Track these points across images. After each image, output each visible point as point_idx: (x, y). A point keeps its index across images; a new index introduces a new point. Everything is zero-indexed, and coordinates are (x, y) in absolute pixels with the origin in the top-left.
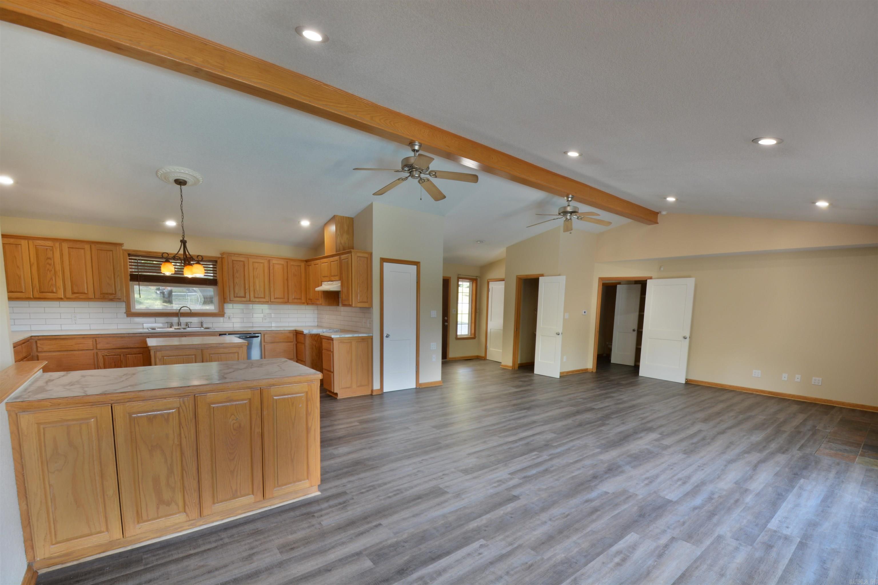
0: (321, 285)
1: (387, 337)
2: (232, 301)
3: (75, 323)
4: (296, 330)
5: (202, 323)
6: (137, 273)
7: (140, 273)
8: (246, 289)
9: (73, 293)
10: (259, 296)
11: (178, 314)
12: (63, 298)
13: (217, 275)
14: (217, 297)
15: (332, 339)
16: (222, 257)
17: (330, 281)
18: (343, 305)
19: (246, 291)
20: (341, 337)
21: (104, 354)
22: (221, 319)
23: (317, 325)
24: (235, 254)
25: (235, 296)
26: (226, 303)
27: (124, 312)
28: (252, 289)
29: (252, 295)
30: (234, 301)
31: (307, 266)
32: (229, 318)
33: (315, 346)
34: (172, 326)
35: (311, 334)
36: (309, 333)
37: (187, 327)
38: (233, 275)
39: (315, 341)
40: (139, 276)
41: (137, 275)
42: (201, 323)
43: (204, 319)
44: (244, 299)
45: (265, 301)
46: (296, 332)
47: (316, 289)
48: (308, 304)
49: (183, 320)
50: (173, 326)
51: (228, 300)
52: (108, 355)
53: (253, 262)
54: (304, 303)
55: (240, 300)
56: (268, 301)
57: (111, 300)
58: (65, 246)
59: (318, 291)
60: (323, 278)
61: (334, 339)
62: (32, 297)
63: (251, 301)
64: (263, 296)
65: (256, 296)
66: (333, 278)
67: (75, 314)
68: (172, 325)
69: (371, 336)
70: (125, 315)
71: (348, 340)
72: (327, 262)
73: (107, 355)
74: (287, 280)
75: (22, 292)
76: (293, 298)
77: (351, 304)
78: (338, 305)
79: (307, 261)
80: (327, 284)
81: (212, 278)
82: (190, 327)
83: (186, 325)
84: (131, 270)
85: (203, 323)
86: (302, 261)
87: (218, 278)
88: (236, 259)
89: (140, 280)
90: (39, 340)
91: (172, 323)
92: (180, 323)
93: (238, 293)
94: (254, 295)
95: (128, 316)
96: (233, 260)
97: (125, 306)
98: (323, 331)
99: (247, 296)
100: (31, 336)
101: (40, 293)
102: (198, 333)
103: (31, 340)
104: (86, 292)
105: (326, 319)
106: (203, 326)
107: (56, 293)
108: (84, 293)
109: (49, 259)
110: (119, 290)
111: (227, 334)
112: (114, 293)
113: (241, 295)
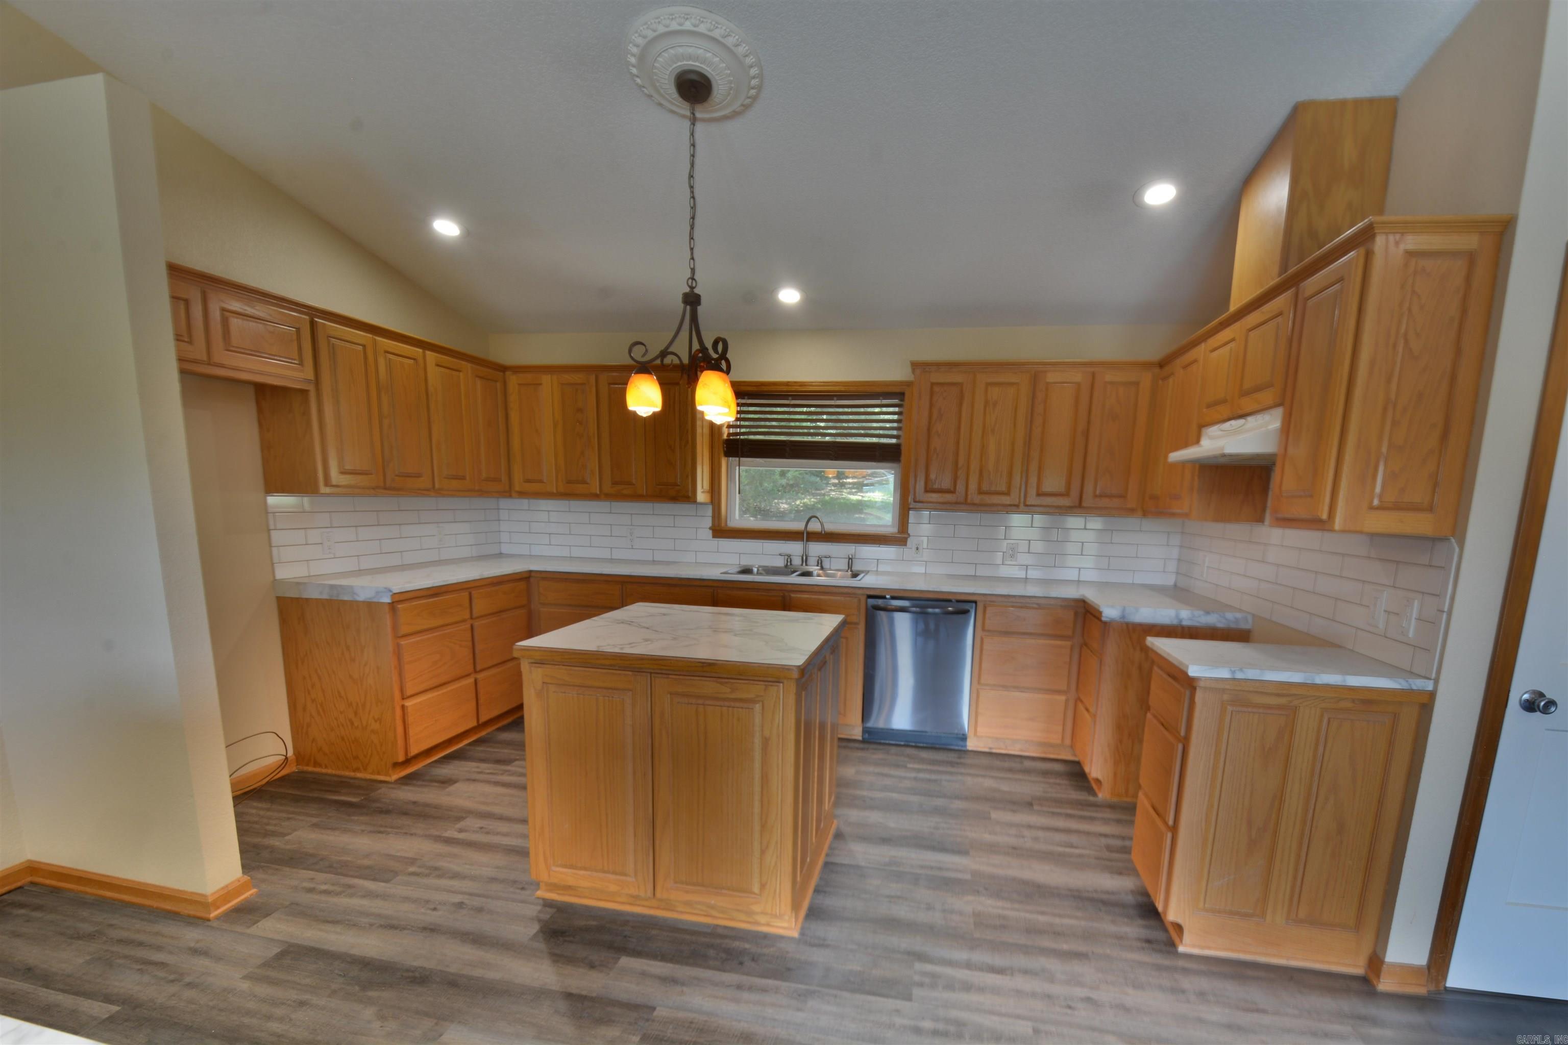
0: (1197, 441)
1: (1530, 706)
2: (920, 502)
3: (631, 547)
4: (1082, 601)
7: (743, 437)
8: (959, 466)
10: (993, 489)
11: (803, 533)
13: (903, 434)
14: (899, 492)
15: (1191, 684)
16: (913, 382)
17: (1229, 419)
18: (1278, 519)
19: (959, 473)
20: (1239, 675)
24: (939, 365)
25: (928, 489)
26: (914, 509)
27: (709, 527)
28: (975, 466)
29: (973, 486)
31: (1160, 382)
32: (917, 549)
34: (789, 564)
35: (1127, 624)
36: (1123, 617)
37: (819, 568)
38: (930, 431)
40: (740, 442)
41: (738, 440)
42: (848, 560)
43: (860, 550)
44: (949, 497)
45: (1008, 503)
46: (1084, 608)
47: (1173, 455)
48: (1145, 514)
49: (816, 549)
50: (791, 564)
53: (988, 384)
54: (1131, 512)
55: (940, 501)
56: (1016, 503)
57: (674, 499)
59: (1180, 465)
60: (1205, 410)
61: (1202, 684)
63: (970, 504)
64: (1003, 488)
65: (985, 487)
66: (1247, 404)
67: (631, 527)
69: (1421, 692)
70: (710, 533)
71: (1278, 695)
72: (1233, 340)
74: (1087, 434)
75: (541, 481)
76: (1098, 492)
77: (1325, 516)
78: (1260, 520)
79: (1161, 362)
80: (1220, 433)
81: (894, 441)
82: (825, 566)
83: (818, 563)
84: (730, 430)
85: (851, 559)
86: (1146, 366)
87: (903, 442)
88: (941, 380)
89: (742, 453)
90: (544, 579)
91: (790, 556)
92: (804, 558)
93: (936, 478)
94: (979, 484)
95: (714, 536)
96: (933, 384)
97: (709, 511)
98: (1177, 616)
99: (960, 487)
100: (531, 571)
101: (568, 483)
102: (816, 589)
103: (532, 580)
104: (634, 481)
105: (1208, 567)
106: (853, 569)
107: (587, 484)
108: (630, 483)
109: (580, 410)
110: (687, 476)
111: (888, 597)
112: (679, 484)
113: (942, 484)
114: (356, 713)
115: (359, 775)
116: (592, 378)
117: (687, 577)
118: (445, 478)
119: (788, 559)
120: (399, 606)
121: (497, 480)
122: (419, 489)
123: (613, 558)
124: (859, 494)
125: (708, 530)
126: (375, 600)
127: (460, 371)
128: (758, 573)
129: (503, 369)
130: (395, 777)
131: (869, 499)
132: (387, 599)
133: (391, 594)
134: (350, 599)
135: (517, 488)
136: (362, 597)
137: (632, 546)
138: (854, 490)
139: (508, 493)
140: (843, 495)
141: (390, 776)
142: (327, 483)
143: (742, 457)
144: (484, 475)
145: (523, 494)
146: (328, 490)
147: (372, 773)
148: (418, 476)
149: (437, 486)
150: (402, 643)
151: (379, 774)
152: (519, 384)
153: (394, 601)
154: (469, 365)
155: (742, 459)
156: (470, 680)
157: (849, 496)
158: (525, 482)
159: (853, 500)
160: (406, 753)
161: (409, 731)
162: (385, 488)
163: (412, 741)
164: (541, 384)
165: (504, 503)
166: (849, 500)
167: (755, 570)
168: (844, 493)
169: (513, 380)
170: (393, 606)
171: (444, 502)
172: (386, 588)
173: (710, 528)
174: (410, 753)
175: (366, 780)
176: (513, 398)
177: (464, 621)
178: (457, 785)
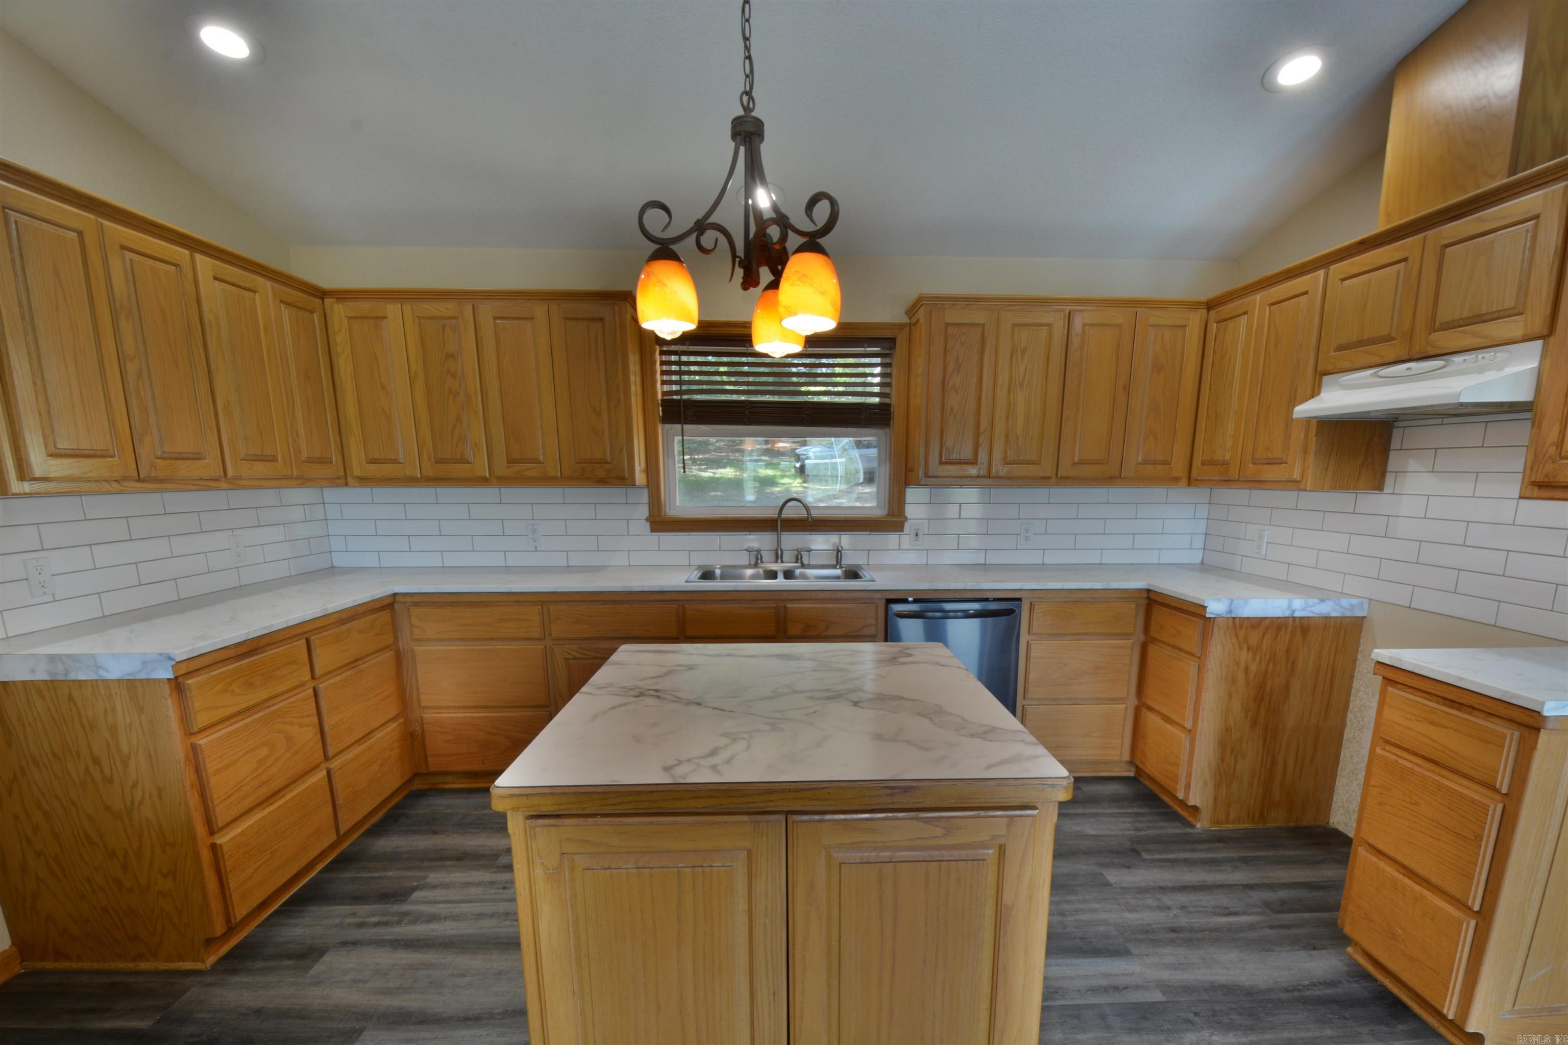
0: (1314, 392)
2: (933, 477)
3: (534, 549)
4: (1148, 591)
5: (838, 551)
6: (678, 397)
7: (685, 397)
8: (981, 432)
9: (511, 461)
10: (1021, 458)
11: (777, 521)
12: (488, 476)
13: (893, 391)
14: (888, 465)
16: (910, 324)
19: (981, 439)
21: (569, 654)
22: (892, 539)
23: (1199, 561)
24: (954, 300)
25: (943, 460)
26: (909, 485)
27: (645, 518)
28: (999, 428)
29: (997, 456)
30: (937, 477)
32: (917, 535)
33: (1247, 670)
34: (759, 561)
35: (1234, 619)
36: (1230, 611)
37: (799, 565)
38: (943, 383)
39: (1249, 649)
40: (682, 403)
41: (678, 401)
42: (836, 552)
43: (846, 540)
45: (1037, 476)
46: (1148, 598)
47: (1298, 409)
49: (791, 541)
50: (762, 562)
51: (921, 473)
52: (578, 656)
53: (1014, 325)
54: (1175, 480)
55: (960, 474)
56: (1046, 476)
57: (602, 482)
58: (487, 309)
59: (1308, 421)
60: (1337, 354)
61: (1550, 725)
62: (419, 476)
63: (995, 477)
64: (1034, 457)
65: (1012, 457)
67: (533, 522)
68: (759, 557)
70: (647, 526)
73: (575, 658)
75: (395, 461)
76: (1140, 460)
78: (1379, 487)
79: (1210, 306)
81: (876, 400)
82: (806, 562)
83: (797, 558)
84: (666, 388)
85: (840, 551)
86: (1194, 306)
87: (893, 401)
88: (959, 321)
89: (685, 418)
90: (416, 604)
91: (760, 550)
92: (780, 553)
93: (954, 446)
94: (1005, 452)
95: (653, 530)
96: (947, 325)
97: (644, 497)
98: (1290, 606)
99: (983, 456)
100: (395, 595)
101: (436, 463)
102: (822, 595)
103: (396, 606)
104: (541, 458)
105: (1267, 543)
106: (842, 563)
107: (470, 463)
108: (537, 461)
109: (450, 356)
110: (621, 450)
111: (910, 599)
112: (609, 460)
113: (962, 455)
114: (125, 868)
115: (143, 966)
116: (468, 310)
117: (641, 589)
118: (241, 460)
119: (757, 555)
120: (189, 682)
121: (324, 461)
122: (201, 479)
123: (508, 565)
124: (709, 470)
125: (645, 521)
126: (143, 676)
127: (255, 292)
128: (723, 577)
129: (322, 294)
130: (211, 960)
131: (721, 476)
132: (166, 673)
133: (173, 663)
134: (93, 677)
135: (357, 472)
136: (115, 671)
137: (536, 548)
138: (703, 467)
139: (343, 480)
140: (692, 472)
141: (203, 961)
142: (23, 473)
143: (686, 423)
144: (305, 454)
145: (365, 481)
146: (27, 487)
147: (169, 959)
148: (197, 457)
149: (230, 473)
150: (201, 742)
151: (181, 959)
152: (349, 318)
153: (178, 674)
154: (269, 284)
155: (686, 426)
156: (322, 774)
157: (700, 473)
158: (368, 463)
159: (704, 477)
160: (228, 916)
161: (228, 884)
162: (139, 480)
163: (235, 898)
164: (386, 317)
165: (332, 494)
166: (700, 477)
167: (718, 572)
168: (693, 471)
169: (339, 312)
170: (177, 685)
171: (239, 497)
172: (161, 655)
173: (647, 520)
174: (235, 917)
175: (158, 973)
176: (341, 339)
177: (302, 685)
178: (326, 958)
